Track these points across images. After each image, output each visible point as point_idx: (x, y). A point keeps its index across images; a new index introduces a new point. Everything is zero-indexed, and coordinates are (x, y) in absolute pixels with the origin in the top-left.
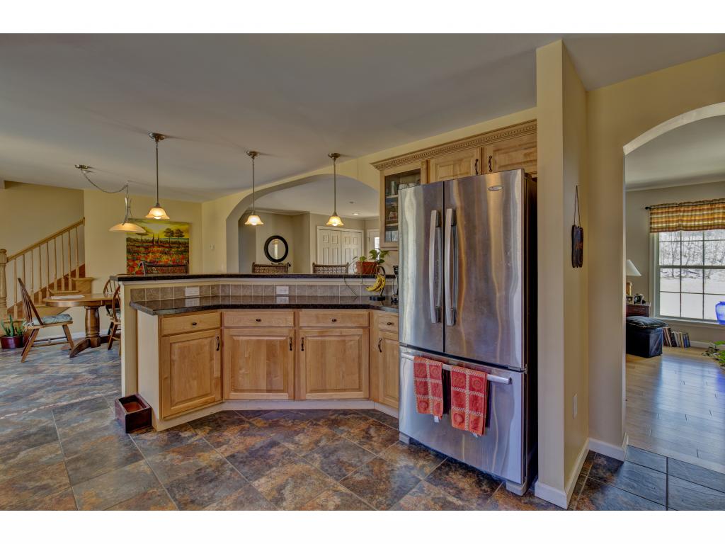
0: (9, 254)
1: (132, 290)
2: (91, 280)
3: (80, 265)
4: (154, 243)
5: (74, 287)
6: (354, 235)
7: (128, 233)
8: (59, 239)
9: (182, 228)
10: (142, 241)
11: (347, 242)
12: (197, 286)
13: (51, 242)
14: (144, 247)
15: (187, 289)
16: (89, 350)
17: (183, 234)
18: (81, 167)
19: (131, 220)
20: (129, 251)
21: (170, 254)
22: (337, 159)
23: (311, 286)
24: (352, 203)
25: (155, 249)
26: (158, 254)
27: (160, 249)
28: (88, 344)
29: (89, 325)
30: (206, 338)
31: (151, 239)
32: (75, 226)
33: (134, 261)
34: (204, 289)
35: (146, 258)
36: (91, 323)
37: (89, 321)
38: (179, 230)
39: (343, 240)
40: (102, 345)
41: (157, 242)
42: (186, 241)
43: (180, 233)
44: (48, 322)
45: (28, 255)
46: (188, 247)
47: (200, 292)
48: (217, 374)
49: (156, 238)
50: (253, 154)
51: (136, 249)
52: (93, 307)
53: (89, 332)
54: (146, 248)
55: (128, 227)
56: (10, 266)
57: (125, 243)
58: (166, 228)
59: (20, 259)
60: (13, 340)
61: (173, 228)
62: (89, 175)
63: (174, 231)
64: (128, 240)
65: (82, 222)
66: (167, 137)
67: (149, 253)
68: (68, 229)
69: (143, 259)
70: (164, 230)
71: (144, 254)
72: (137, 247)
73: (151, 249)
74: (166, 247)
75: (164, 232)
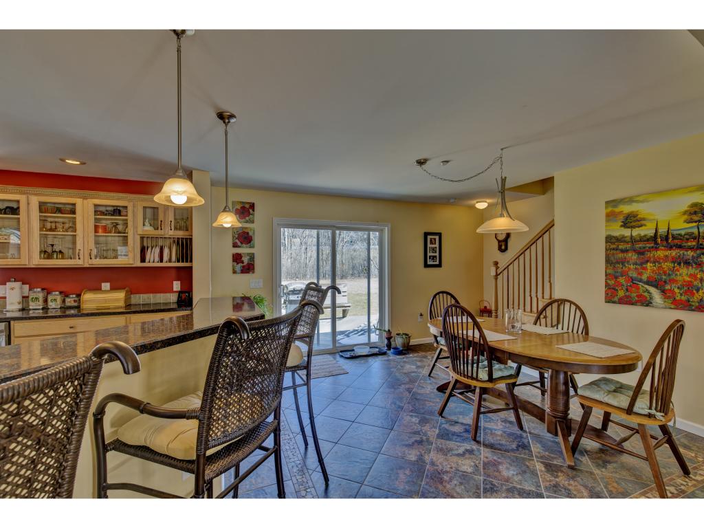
4: (658, 240)
10: (633, 240)
14: (635, 251)
20: (608, 261)
25: (661, 253)
26: (667, 265)
27: (674, 253)
31: (651, 233)
33: (616, 277)
35: (641, 274)
41: (665, 238)
49: (662, 230)
51: (621, 255)
54: (640, 253)
56: (500, 281)
57: (602, 246)
58: (690, 203)
59: (506, 274)
65: (552, 225)
67: (647, 261)
69: (634, 275)
70: (685, 208)
71: (635, 264)
72: (623, 251)
73: (648, 255)
74: (691, 248)
75: (685, 213)
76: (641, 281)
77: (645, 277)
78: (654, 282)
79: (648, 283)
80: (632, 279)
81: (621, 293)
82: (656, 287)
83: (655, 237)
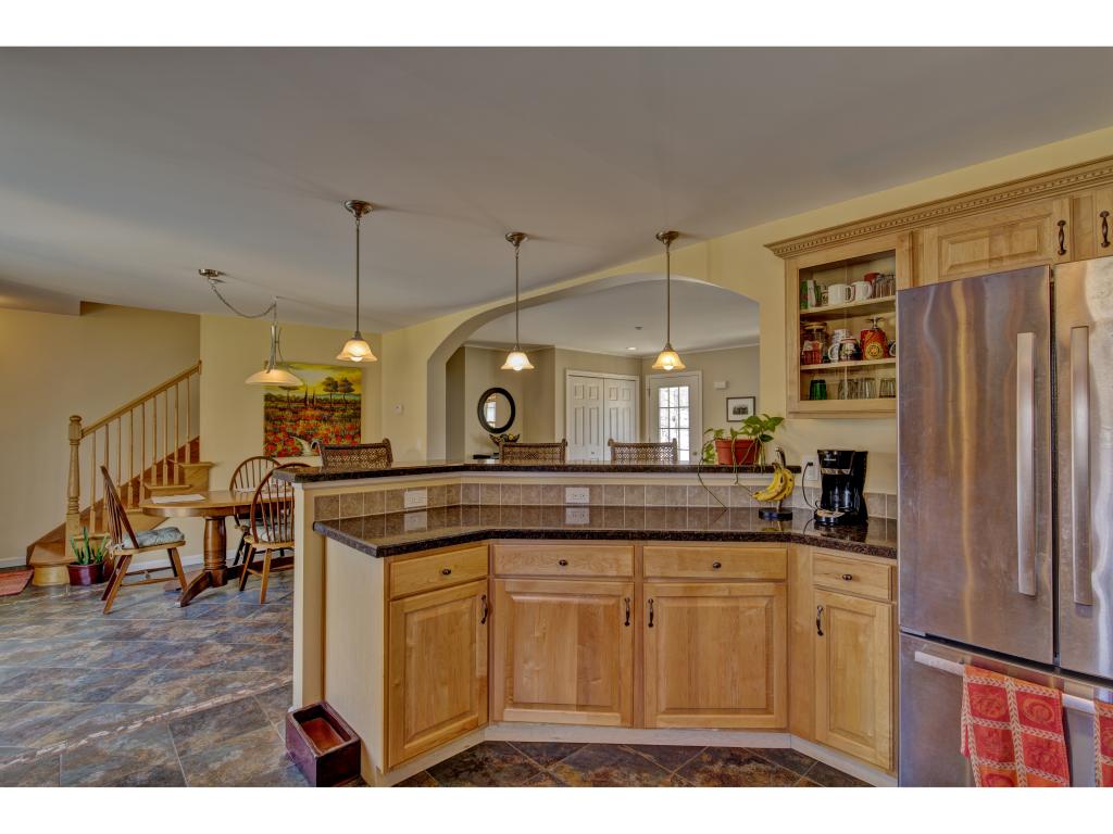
0: (85, 424)
1: (317, 499)
2: (209, 467)
3: (192, 439)
4: (306, 402)
5: (182, 481)
6: (623, 385)
7: (269, 386)
8: (161, 397)
9: (350, 376)
10: (289, 401)
11: (613, 398)
12: (423, 488)
13: (149, 404)
14: (291, 410)
15: (407, 495)
16: (210, 591)
17: (353, 387)
18: (209, 273)
19: (280, 365)
20: (267, 418)
21: (332, 422)
22: (674, 243)
23: (632, 488)
24: (639, 328)
25: (309, 413)
26: (313, 422)
27: (317, 413)
28: (207, 580)
29: (210, 548)
30: (465, 599)
31: (302, 395)
32: (186, 375)
33: (275, 433)
34: (435, 492)
35: (295, 429)
36: (213, 544)
37: (210, 541)
38: (346, 381)
39: (607, 393)
40: (230, 582)
41: (312, 401)
42: (357, 398)
43: (347, 387)
44: (147, 543)
45: (113, 424)
46: (360, 409)
47: (430, 499)
48: (480, 671)
49: (310, 394)
50: (517, 238)
51: (280, 413)
52: (218, 517)
53: (210, 560)
54: (295, 412)
55: (276, 376)
56: (86, 443)
57: (262, 404)
58: (327, 376)
59: (101, 431)
60: (87, 571)
61: (337, 376)
62: (218, 286)
63: (339, 383)
64: (268, 398)
65: (197, 369)
66: (376, 208)
67: (300, 419)
68: (175, 382)
69: (290, 430)
70: (324, 380)
71: (291, 421)
72: (281, 409)
73: (302, 413)
74: (326, 410)
75: (324, 383)
76: (295, 435)
77: (298, 433)
78: (305, 437)
79: (300, 437)
80: (289, 434)
81: (280, 447)
82: (306, 440)
83: (305, 400)
